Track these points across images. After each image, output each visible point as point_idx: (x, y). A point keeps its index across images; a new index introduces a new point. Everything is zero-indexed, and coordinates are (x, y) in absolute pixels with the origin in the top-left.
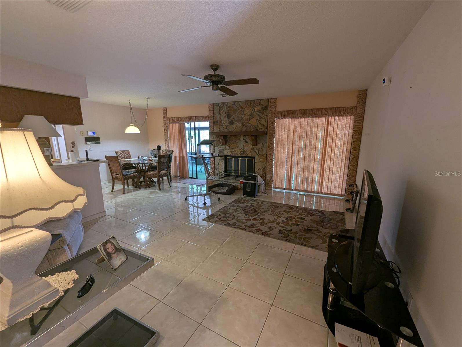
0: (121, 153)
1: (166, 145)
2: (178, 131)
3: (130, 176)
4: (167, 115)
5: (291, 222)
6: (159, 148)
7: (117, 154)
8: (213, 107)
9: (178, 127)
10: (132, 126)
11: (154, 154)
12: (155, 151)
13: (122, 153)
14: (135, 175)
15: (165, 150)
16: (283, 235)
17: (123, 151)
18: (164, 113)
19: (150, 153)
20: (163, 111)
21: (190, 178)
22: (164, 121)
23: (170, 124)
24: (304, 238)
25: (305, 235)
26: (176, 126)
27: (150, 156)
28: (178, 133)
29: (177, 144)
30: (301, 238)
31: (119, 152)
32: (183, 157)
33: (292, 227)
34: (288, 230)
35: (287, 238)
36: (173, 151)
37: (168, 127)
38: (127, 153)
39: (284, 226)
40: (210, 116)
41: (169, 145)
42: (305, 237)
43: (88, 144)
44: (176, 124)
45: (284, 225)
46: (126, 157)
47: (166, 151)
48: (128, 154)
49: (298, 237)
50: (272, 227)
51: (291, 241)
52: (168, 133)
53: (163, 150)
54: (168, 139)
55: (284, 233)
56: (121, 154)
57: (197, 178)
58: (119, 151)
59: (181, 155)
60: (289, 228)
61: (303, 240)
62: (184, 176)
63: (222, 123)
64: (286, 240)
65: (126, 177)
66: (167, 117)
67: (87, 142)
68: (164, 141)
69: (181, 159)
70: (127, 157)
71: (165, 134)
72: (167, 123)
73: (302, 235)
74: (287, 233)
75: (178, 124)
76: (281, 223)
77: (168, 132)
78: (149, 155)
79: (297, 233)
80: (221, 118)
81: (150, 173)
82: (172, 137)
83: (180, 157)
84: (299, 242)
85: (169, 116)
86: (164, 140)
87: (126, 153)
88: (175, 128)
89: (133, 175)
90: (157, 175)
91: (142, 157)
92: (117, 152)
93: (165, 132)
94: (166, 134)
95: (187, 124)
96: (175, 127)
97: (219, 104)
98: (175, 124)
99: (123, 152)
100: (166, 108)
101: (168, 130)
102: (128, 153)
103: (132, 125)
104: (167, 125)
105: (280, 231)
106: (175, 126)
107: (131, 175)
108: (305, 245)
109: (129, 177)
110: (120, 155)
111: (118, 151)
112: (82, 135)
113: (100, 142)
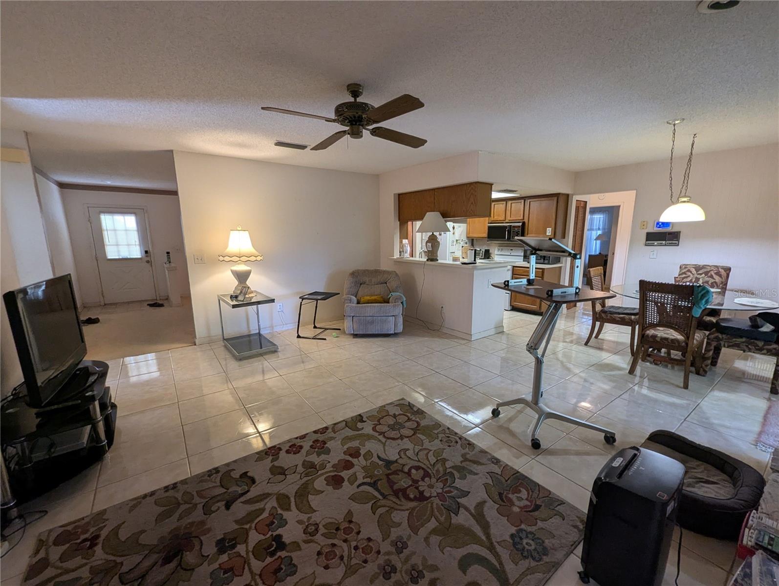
5: (254, 538)
13: (693, 270)
16: (236, 475)
24: (179, 504)
25: (178, 520)
30: (186, 503)
33: (237, 522)
34: (237, 499)
35: (220, 474)
39: (259, 505)
42: (177, 515)
45: (263, 510)
49: (197, 499)
50: (283, 477)
51: (205, 475)
55: (237, 482)
58: (688, 265)
60: (240, 509)
61: (180, 499)
64: (217, 470)
67: (647, 242)
73: (188, 512)
74: (230, 490)
76: (280, 511)
79: (207, 511)
84: (186, 486)
92: (681, 268)
99: (699, 268)
103: (684, 199)
105: (253, 481)
108: (167, 489)
111: (684, 265)
112: (643, 229)
113: (677, 242)
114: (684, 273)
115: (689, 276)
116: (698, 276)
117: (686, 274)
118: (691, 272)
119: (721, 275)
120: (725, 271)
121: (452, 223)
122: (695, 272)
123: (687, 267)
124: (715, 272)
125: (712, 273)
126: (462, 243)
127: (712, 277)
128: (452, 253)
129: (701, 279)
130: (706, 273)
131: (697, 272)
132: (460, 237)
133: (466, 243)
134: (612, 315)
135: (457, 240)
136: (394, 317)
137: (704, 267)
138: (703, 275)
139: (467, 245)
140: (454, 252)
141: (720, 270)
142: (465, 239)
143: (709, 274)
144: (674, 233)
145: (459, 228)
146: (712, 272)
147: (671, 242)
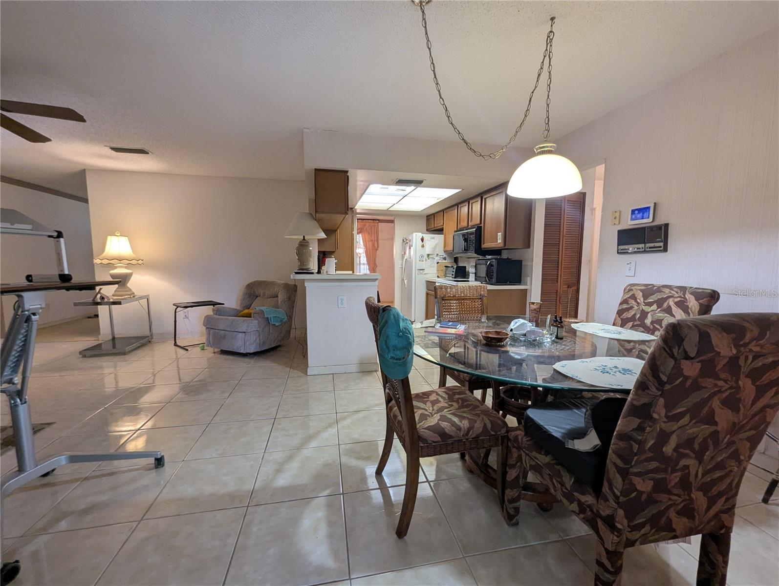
0: (633, 297)
13: (639, 295)
31: (630, 290)
43: (622, 253)
67: (620, 247)
112: (615, 224)
113: (661, 245)
115: (632, 308)
116: (647, 309)
119: (688, 307)
120: (697, 299)
121: (421, 233)
122: (642, 299)
123: (632, 290)
124: (676, 300)
125: (671, 302)
126: (436, 258)
127: (669, 311)
128: (420, 270)
129: (649, 315)
130: (660, 303)
132: (434, 251)
133: (445, 259)
135: (428, 255)
136: (244, 334)
137: (659, 289)
138: (655, 307)
139: (446, 261)
140: (424, 270)
141: (688, 296)
142: (442, 253)
143: (665, 305)
144: (659, 228)
145: (433, 240)
146: (671, 300)
147: (652, 245)
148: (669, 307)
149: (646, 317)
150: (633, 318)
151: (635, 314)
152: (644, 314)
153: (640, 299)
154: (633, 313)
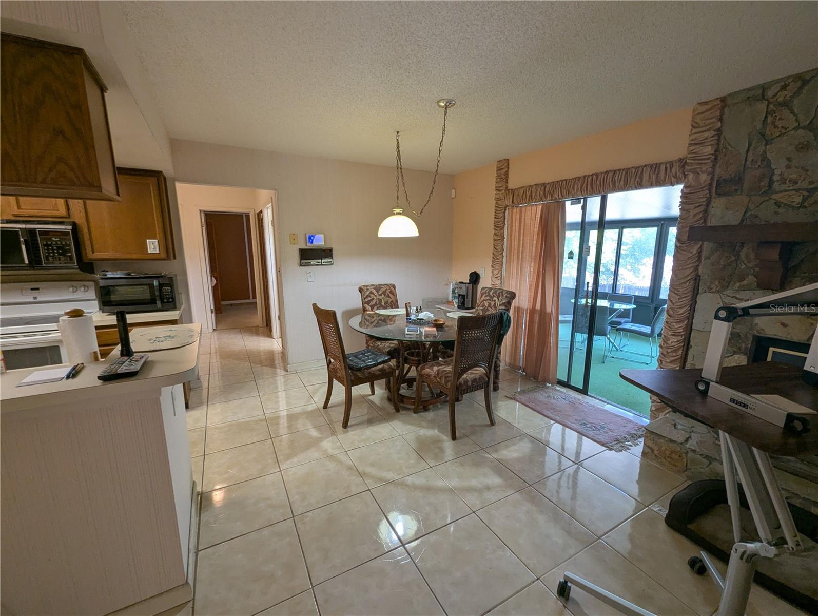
0: (371, 293)
1: (496, 272)
2: (536, 230)
3: (370, 373)
4: (507, 183)
6: (475, 278)
7: (363, 293)
8: (718, 113)
9: (539, 216)
10: (399, 214)
11: (459, 295)
12: (463, 286)
13: (374, 291)
14: (385, 370)
15: (491, 289)
17: (379, 285)
18: (498, 176)
19: (451, 290)
20: (499, 169)
21: (561, 383)
22: (498, 199)
23: (515, 210)
26: (533, 213)
27: (450, 298)
28: (535, 237)
29: (529, 270)
31: (367, 289)
32: (543, 314)
36: (513, 295)
37: (506, 220)
38: (388, 292)
40: (691, 158)
41: (504, 273)
43: (305, 265)
44: (534, 208)
46: (383, 304)
47: (491, 293)
48: (391, 295)
52: (505, 236)
53: (483, 288)
54: (502, 253)
56: (372, 295)
57: (584, 391)
58: (367, 286)
59: (538, 306)
62: (541, 372)
63: (771, 182)
65: (359, 374)
66: (507, 188)
67: (302, 261)
68: (490, 259)
69: (537, 318)
70: (386, 303)
71: (494, 240)
72: (507, 206)
75: (540, 208)
77: (505, 234)
78: (448, 295)
80: (769, 156)
81: (428, 370)
82: (516, 247)
83: (533, 311)
85: (512, 185)
86: (492, 256)
87: (384, 293)
88: (528, 222)
89: (379, 370)
90: (449, 384)
91: (419, 310)
92: (363, 290)
93: (495, 234)
94: (499, 238)
95: (572, 204)
96: (528, 217)
97: (764, 88)
98: (529, 208)
99: (378, 288)
100: (508, 160)
101: (506, 226)
102: (391, 292)
103: (398, 211)
104: (505, 213)
106: (528, 213)
107: (373, 369)
109: (367, 375)
110: (369, 299)
111: (364, 286)
112: (294, 244)
113: (331, 260)
114: (368, 296)
115: (373, 299)
116: (380, 297)
117: (370, 297)
118: (373, 294)
129: (382, 300)
131: (378, 293)
134: (369, 371)
138: (383, 296)
144: (330, 250)
147: (326, 260)
148: (388, 295)
149: (381, 302)
150: (376, 304)
151: (376, 302)
152: (380, 300)
153: (376, 293)
154: (375, 301)
